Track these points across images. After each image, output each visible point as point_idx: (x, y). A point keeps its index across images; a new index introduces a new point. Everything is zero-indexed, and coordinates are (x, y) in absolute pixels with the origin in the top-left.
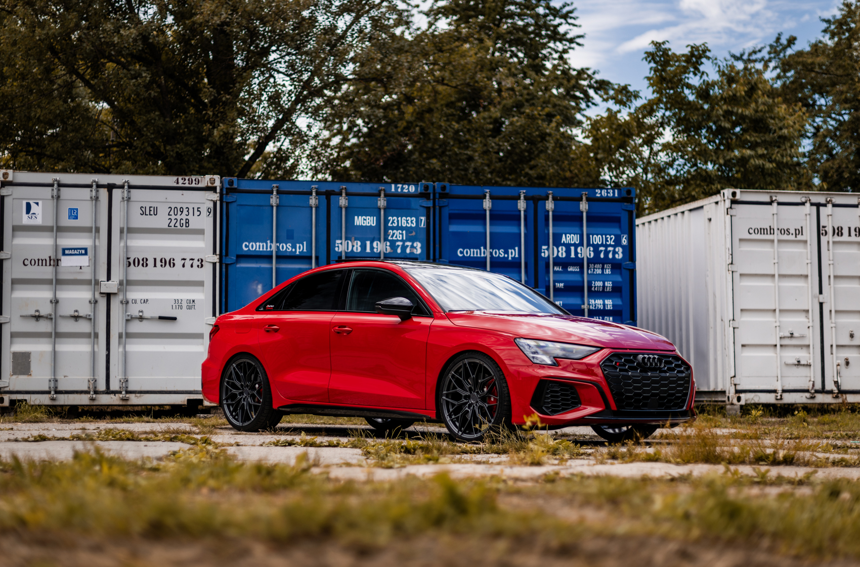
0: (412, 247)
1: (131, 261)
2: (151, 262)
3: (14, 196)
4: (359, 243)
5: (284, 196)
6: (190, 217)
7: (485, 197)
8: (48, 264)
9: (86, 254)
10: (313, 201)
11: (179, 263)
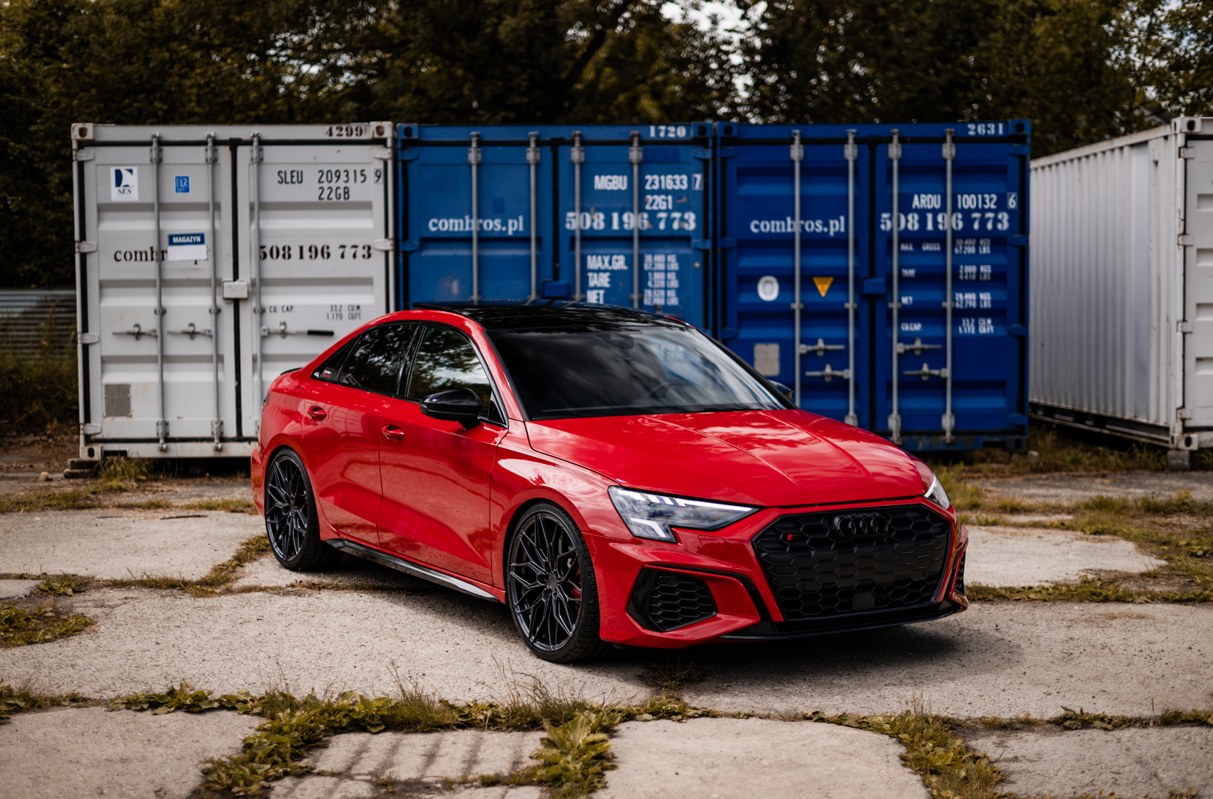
0: (682, 220)
1: (267, 250)
2: (295, 252)
3: (98, 161)
4: (602, 216)
5: (489, 149)
6: (351, 184)
7: (792, 141)
8: (149, 257)
9: (202, 242)
10: (531, 156)
11: (335, 252)
